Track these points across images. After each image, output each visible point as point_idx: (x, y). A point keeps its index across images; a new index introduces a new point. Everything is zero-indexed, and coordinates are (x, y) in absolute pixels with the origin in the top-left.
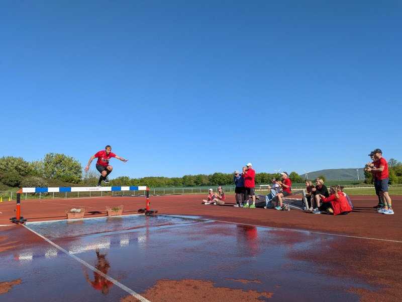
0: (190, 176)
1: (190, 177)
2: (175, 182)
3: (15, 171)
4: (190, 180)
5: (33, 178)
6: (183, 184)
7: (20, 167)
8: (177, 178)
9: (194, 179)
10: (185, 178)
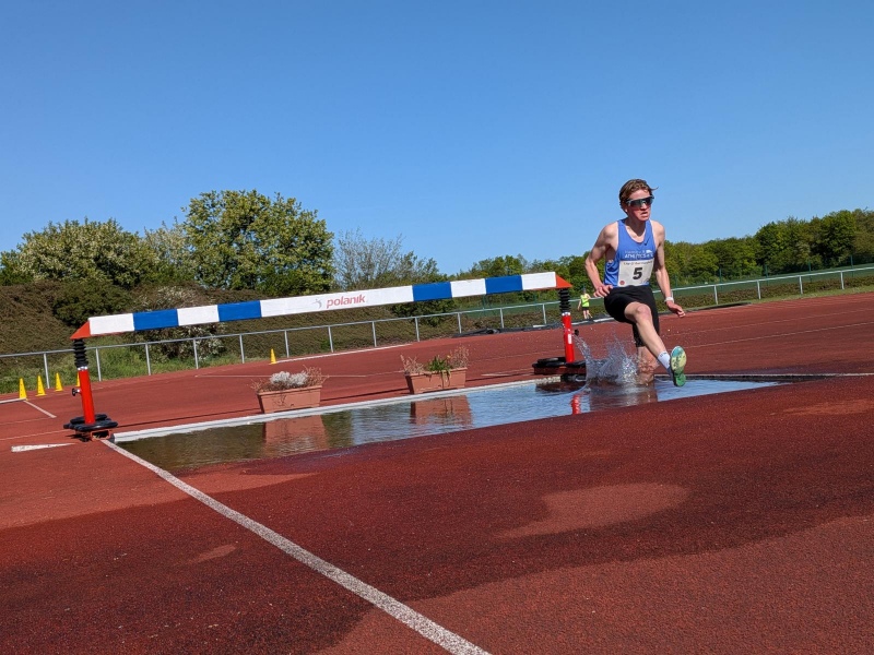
0: (791, 224)
1: (793, 231)
2: (723, 259)
3: (95, 273)
4: (793, 244)
5: (164, 293)
6: (760, 262)
7: (111, 255)
8: (732, 241)
9: (811, 238)
10: (766, 236)
